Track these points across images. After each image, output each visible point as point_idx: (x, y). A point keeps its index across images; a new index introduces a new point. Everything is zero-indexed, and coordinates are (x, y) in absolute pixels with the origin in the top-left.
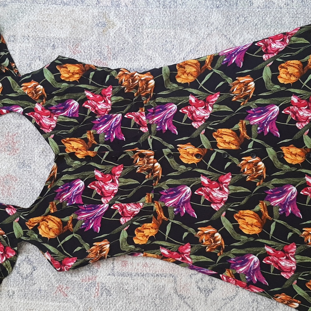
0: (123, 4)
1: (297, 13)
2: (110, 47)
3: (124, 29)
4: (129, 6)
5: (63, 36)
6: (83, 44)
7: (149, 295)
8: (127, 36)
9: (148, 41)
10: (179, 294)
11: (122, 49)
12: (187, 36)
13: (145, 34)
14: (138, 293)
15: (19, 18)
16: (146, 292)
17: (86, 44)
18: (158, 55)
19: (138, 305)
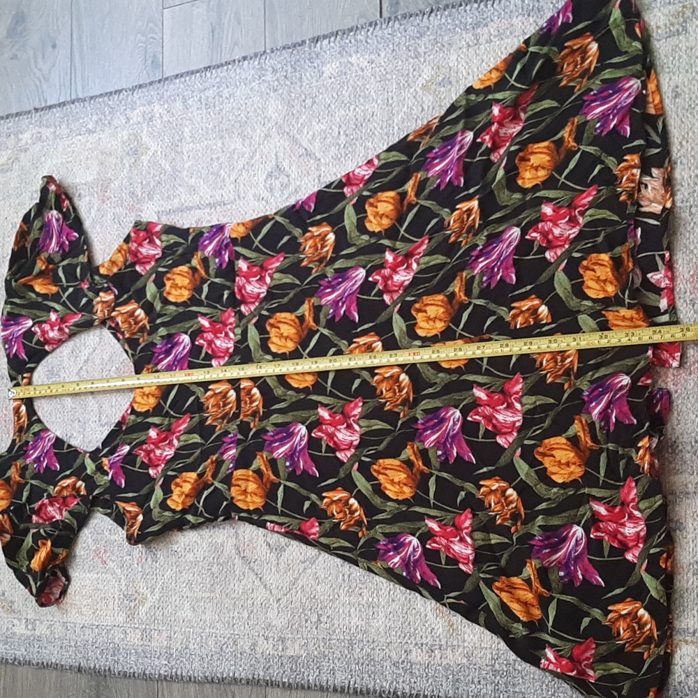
0: (158, 115)
1: (387, 73)
2: (144, 183)
3: (159, 153)
4: (164, 117)
5: (90, 179)
6: (113, 185)
7: (204, 558)
8: (163, 163)
9: (190, 163)
10: (242, 555)
11: (159, 183)
12: (239, 145)
13: (185, 153)
14: (190, 557)
15: (41, 164)
16: (200, 555)
17: (117, 184)
18: (202, 183)
19: (191, 575)
